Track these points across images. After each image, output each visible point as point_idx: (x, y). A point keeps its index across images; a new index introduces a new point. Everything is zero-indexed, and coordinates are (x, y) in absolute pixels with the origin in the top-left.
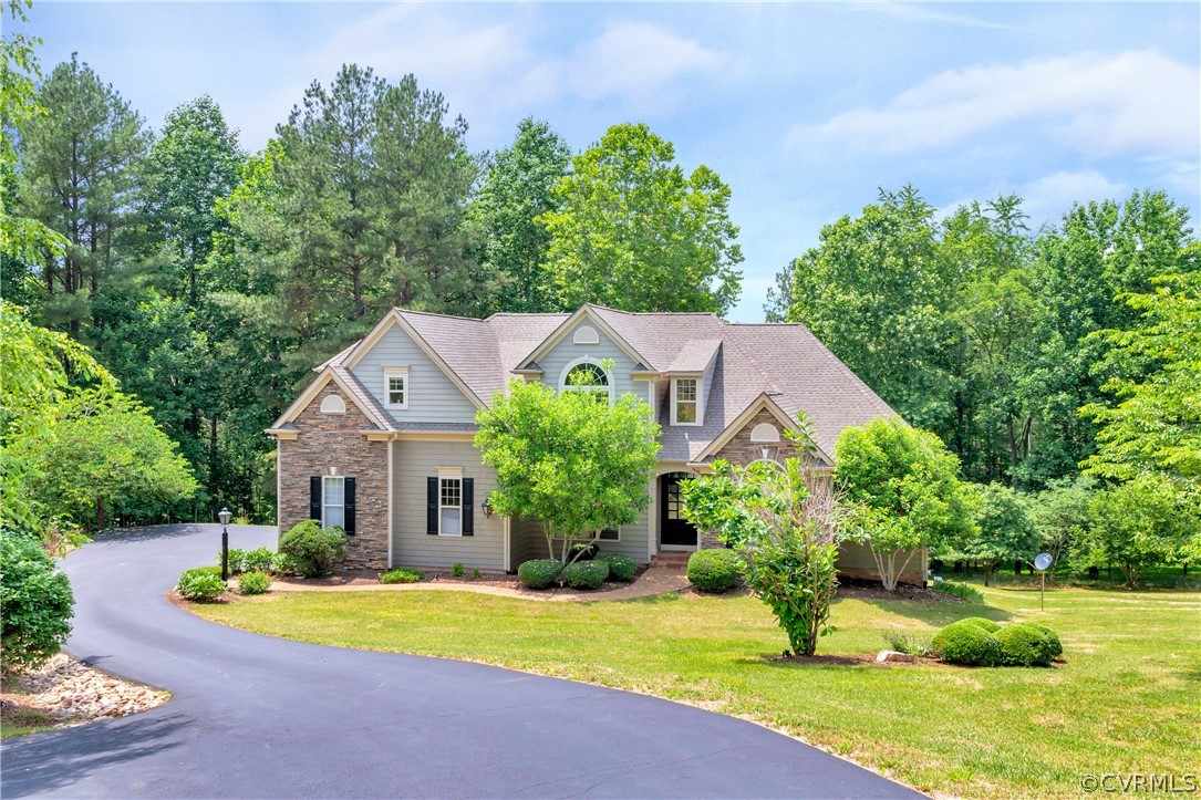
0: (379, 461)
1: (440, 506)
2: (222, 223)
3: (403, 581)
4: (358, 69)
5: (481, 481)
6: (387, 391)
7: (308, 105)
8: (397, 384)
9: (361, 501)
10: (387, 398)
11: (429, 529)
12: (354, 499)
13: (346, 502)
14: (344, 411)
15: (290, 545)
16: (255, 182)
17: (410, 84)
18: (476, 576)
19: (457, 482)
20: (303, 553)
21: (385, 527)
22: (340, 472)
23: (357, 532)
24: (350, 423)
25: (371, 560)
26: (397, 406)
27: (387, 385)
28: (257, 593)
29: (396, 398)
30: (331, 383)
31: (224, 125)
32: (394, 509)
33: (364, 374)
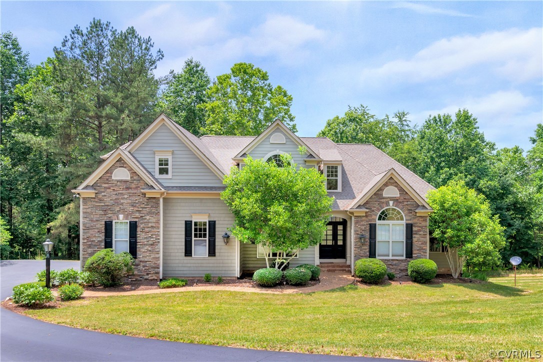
0: (154, 210)
1: (193, 239)
2: (20, 99)
3: (175, 286)
4: (102, 22)
5: (221, 222)
6: (157, 167)
7: (72, 38)
8: (163, 162)
9: (141, 237)
10: (157, 171)
11: (185, 254)
12: (136, 234)
13: (130, 237)
14: (129, 178)
15: (94, 265)
16: (41, 78)
17: (132, 31)
18: (220, 281)
19: (205, 224)
20: (104, 270)
21: (158, 253)
22: (126, 218)
23: (138, 256)
24: (133, 186)
25: (148, 274)
26: (164, 176)
27: (157, 163)
28: (74, 299)
29: (163, 171)
30: (120, 160)
31: (20, 49)
32: (164, 241)
33: (141, 156)
